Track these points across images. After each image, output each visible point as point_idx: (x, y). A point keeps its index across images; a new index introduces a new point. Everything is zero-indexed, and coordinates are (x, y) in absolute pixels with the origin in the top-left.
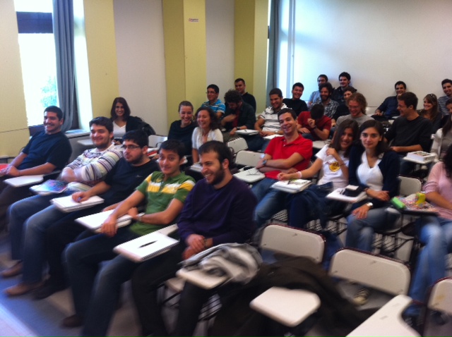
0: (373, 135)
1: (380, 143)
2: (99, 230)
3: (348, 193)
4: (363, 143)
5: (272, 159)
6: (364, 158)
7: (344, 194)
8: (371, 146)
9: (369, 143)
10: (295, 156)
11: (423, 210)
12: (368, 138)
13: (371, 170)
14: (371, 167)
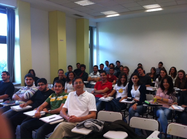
0: (136, 78)
1: (138, 81)
2: (34, 117)
3: (128, 100)
4: (133, 81)
5: (97, 90)
6: (133, 87)
7: (126, 101)
8: (136, 82)
9: (135, 81)
10: (106, 89)
11: (156, 104)
12: (135, 79)
13: (136, 91)
14: (136, 90)
